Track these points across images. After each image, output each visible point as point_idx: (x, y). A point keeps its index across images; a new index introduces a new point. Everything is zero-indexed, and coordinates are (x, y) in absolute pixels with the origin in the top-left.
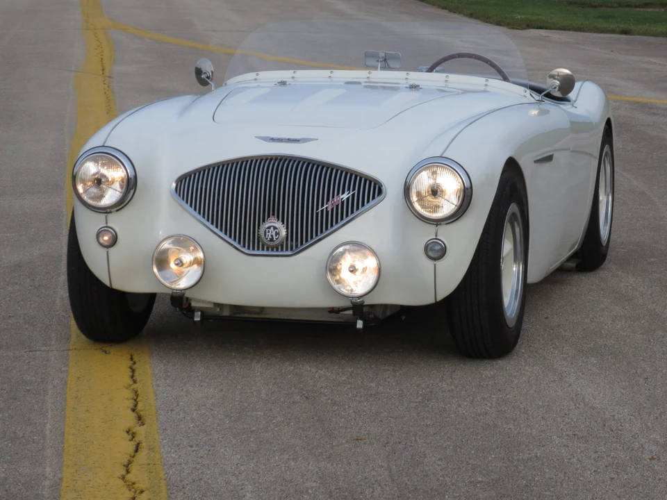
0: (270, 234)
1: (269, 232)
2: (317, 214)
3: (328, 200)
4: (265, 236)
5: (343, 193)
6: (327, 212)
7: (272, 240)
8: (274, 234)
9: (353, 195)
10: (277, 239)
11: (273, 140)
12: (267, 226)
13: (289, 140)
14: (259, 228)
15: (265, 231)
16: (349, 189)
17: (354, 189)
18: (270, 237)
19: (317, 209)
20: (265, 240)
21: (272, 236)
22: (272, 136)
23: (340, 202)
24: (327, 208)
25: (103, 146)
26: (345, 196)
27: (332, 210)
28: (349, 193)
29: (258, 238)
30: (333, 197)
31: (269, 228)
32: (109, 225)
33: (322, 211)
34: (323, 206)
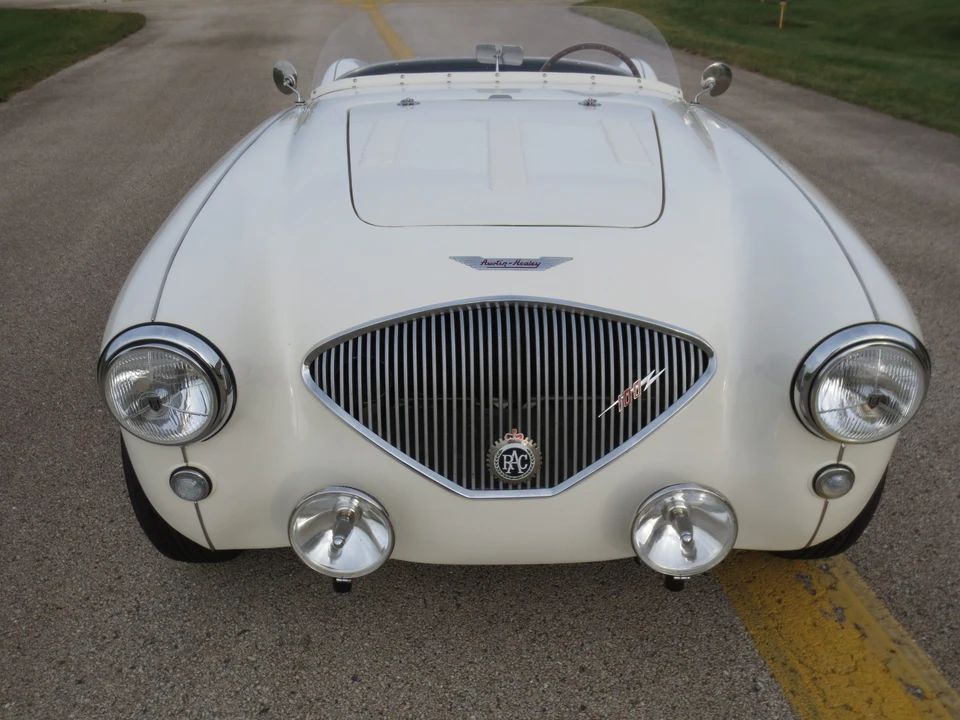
0: (511, 463)
1: (508, 459)
2: (599, 421)
3: (617, 392)
4: (502, 465)
5: (644, 375)
6: (617, 414)
7: (515, 472)
8: (518, 462)
9: (662, 377)
10: (524, 471)
11: (487, 264)
12: (504, 449)
13: (519, 264)
14: (487, 452)
15: (502, 458)
16: (653, 367)
17: (662, 367)
18: (511, 467)
19: (599, 411)
20: (500, 473)
21: (515, 466)
22: (485, 256)
23: (640, 394)
24: (616, 407)
25: (153, 323)
26: (649, 380)
27: (626, 410)
28: (654, 375)
29: (487, 468)
30: (626, 386)
31: (509, 452)
32: (191, 464)
33: (608, 414)
34: (608, 404)
